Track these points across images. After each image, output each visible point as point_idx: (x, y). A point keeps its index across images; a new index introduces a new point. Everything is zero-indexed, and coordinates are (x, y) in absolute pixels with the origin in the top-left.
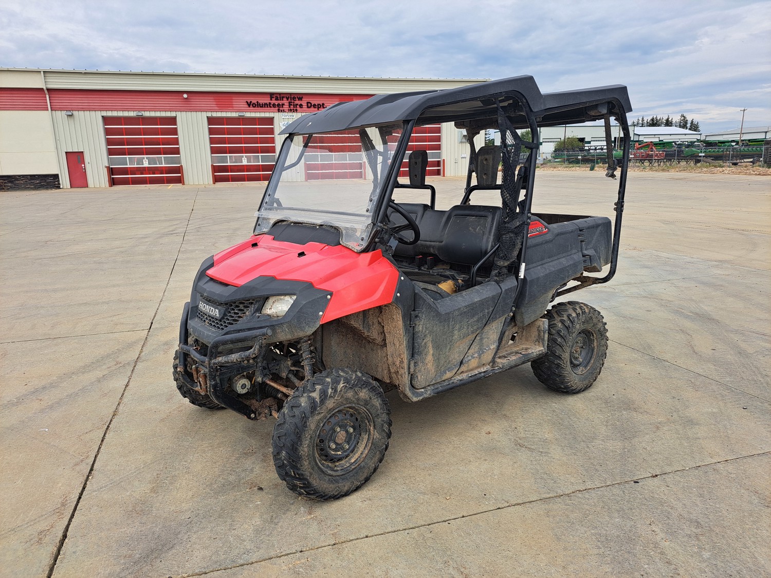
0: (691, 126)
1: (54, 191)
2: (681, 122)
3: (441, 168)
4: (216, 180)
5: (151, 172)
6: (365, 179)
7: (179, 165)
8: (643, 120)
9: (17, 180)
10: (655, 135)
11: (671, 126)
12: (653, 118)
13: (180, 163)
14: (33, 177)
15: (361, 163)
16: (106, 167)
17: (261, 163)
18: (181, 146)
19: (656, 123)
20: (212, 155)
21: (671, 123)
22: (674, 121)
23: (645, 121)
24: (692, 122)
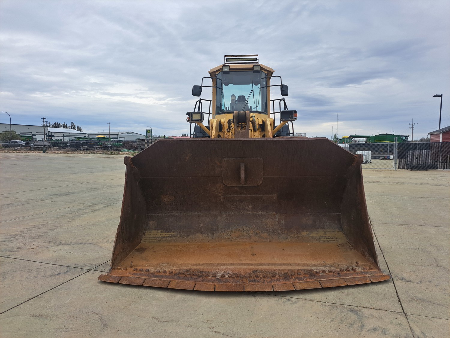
0: (77, 129)
2: (72, 127)
8: (49, 124)
10: (61, 133)
11: (66, 128)
12: (55, 123)
19: (58, 126)
21: (66, 126)
22: (68, 126)
23: (51, 124)
24: (78, 127)
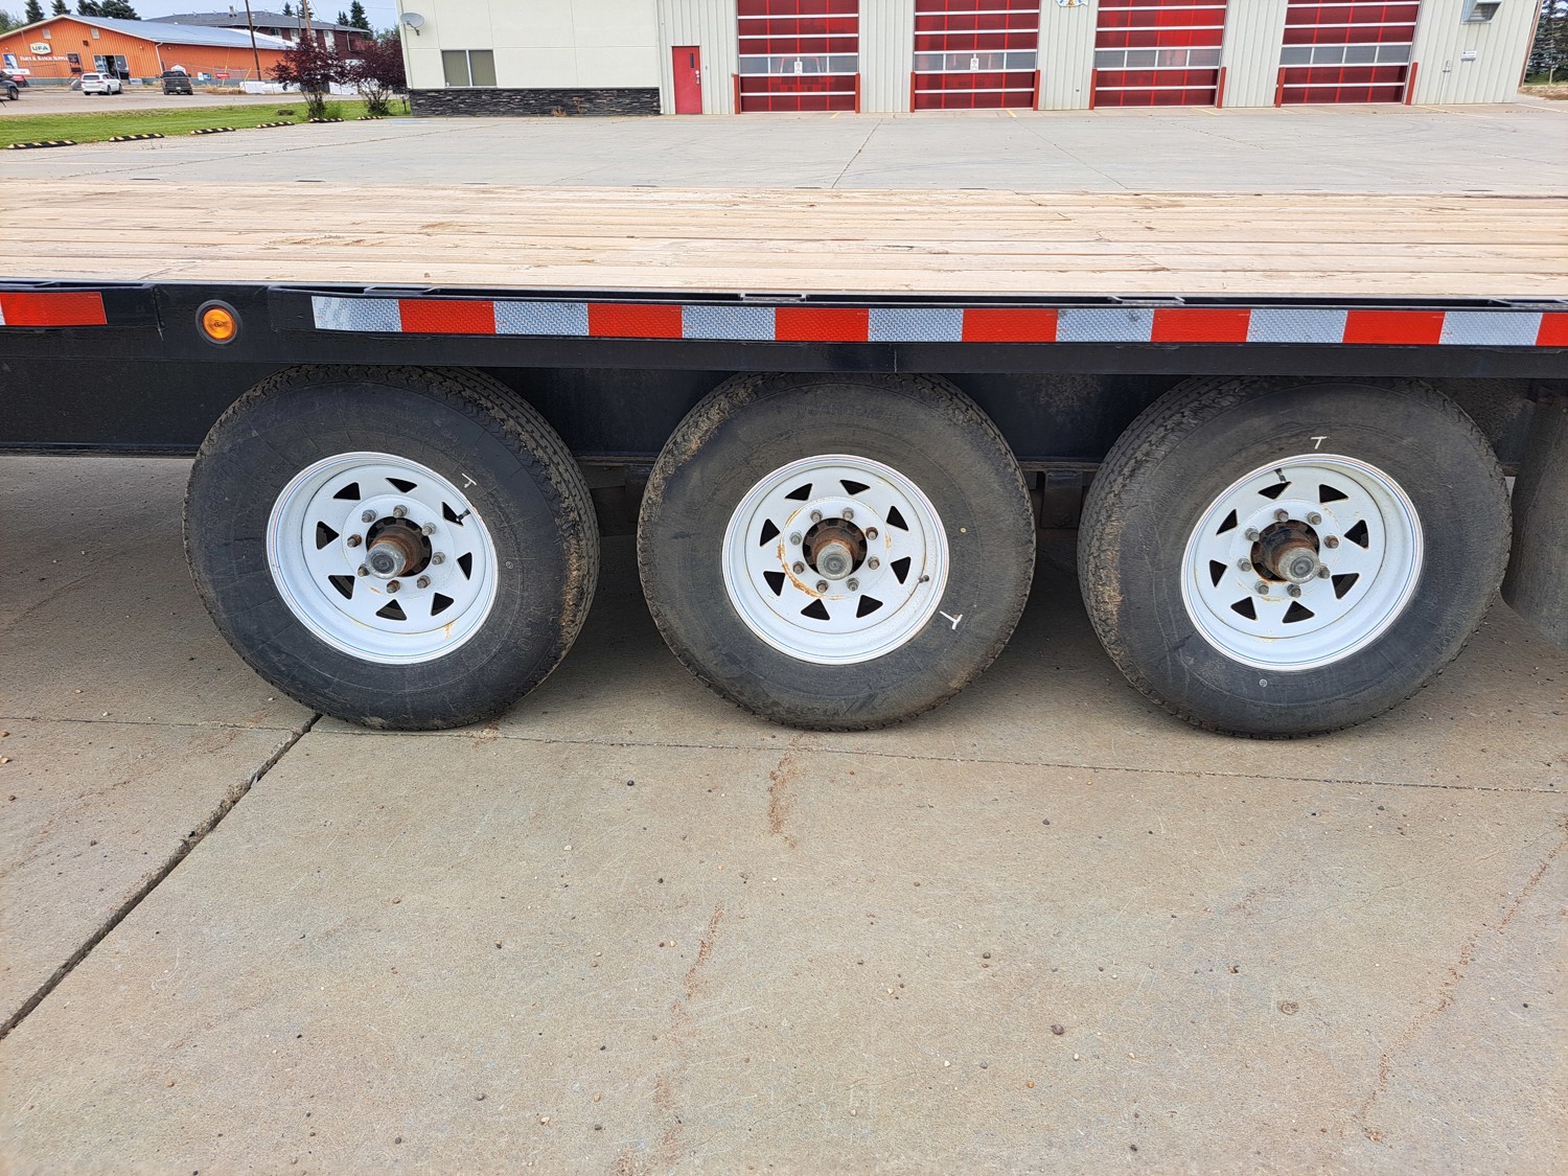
1: (651, 118)
3: (1406, 84)
4: (918, 103)
5: (806, 86)
6: (1220, 106)
7: (854, 74)
9: (598, 96)
13: (856, 69)
14: (621, 92)
15: (1216, 71)
16: (736, 77)
17: (1005, 70)
18: (864, 35)
20: (916, 53)
